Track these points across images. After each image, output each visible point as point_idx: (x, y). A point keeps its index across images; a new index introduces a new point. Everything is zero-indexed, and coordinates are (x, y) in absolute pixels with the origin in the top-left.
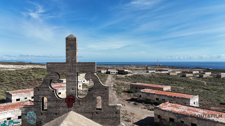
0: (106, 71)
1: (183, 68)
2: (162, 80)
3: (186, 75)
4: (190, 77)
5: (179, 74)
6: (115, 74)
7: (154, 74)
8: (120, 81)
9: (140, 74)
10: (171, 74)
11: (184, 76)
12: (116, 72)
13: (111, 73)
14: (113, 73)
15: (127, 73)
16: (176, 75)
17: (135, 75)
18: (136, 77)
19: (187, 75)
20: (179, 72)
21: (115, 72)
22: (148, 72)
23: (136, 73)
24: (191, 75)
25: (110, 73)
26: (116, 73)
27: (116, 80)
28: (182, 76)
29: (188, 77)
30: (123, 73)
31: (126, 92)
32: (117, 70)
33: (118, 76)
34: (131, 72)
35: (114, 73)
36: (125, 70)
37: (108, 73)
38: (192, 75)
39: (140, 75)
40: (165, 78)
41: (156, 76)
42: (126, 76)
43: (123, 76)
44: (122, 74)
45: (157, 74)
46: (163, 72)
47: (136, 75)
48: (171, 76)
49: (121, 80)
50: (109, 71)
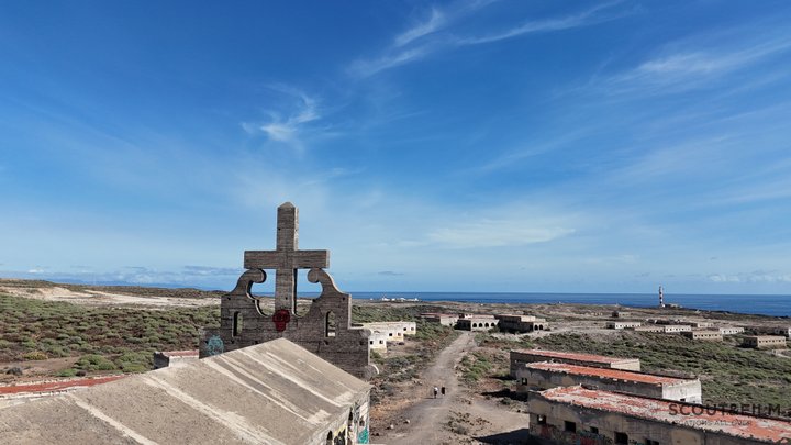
0: (456, 319)
1: (764, 316)
2: (658, 354)
3: (755, 340)
4: (775, 347)
5: (734, 336)
6: (490, 332)
7: (629, 332)
8: (491, 350)
9: (578, 332)
10: (697, 335)
11: (750, 344)
12: (493, 325)
13: (475, 325)
14: (481, 325)
15: (530, 327)
16: (717, 343)
17: (560, 335)
18: (560, 340)
19: (762, 341)
20: (734, 331)
21: (487, 325)
22: (611, 327)
23: (563, 330)
24: (777, 343)
25: (469, 325)
26: (490, 327)
27: (481, 345)
28: (743, 346)
29: (765, 349)
30: (516, 326)
31: (502, 378)
32: (496, 317)
33: (495, 335)
34: (545, 324)
35: (484, 328)
36: (525, 319)
37: (463, 326)
38: (784, 343)
39: (578, 337)
40: (670, 347)
41: (638, 340)
42: (527, 337)
43: (516, 337)
44: (513, 331)
45: (641, 333)
46: (670, 329)
47: (563, 337)
48: (700, 341)
49: (497, 347)
50: (466, 318)
